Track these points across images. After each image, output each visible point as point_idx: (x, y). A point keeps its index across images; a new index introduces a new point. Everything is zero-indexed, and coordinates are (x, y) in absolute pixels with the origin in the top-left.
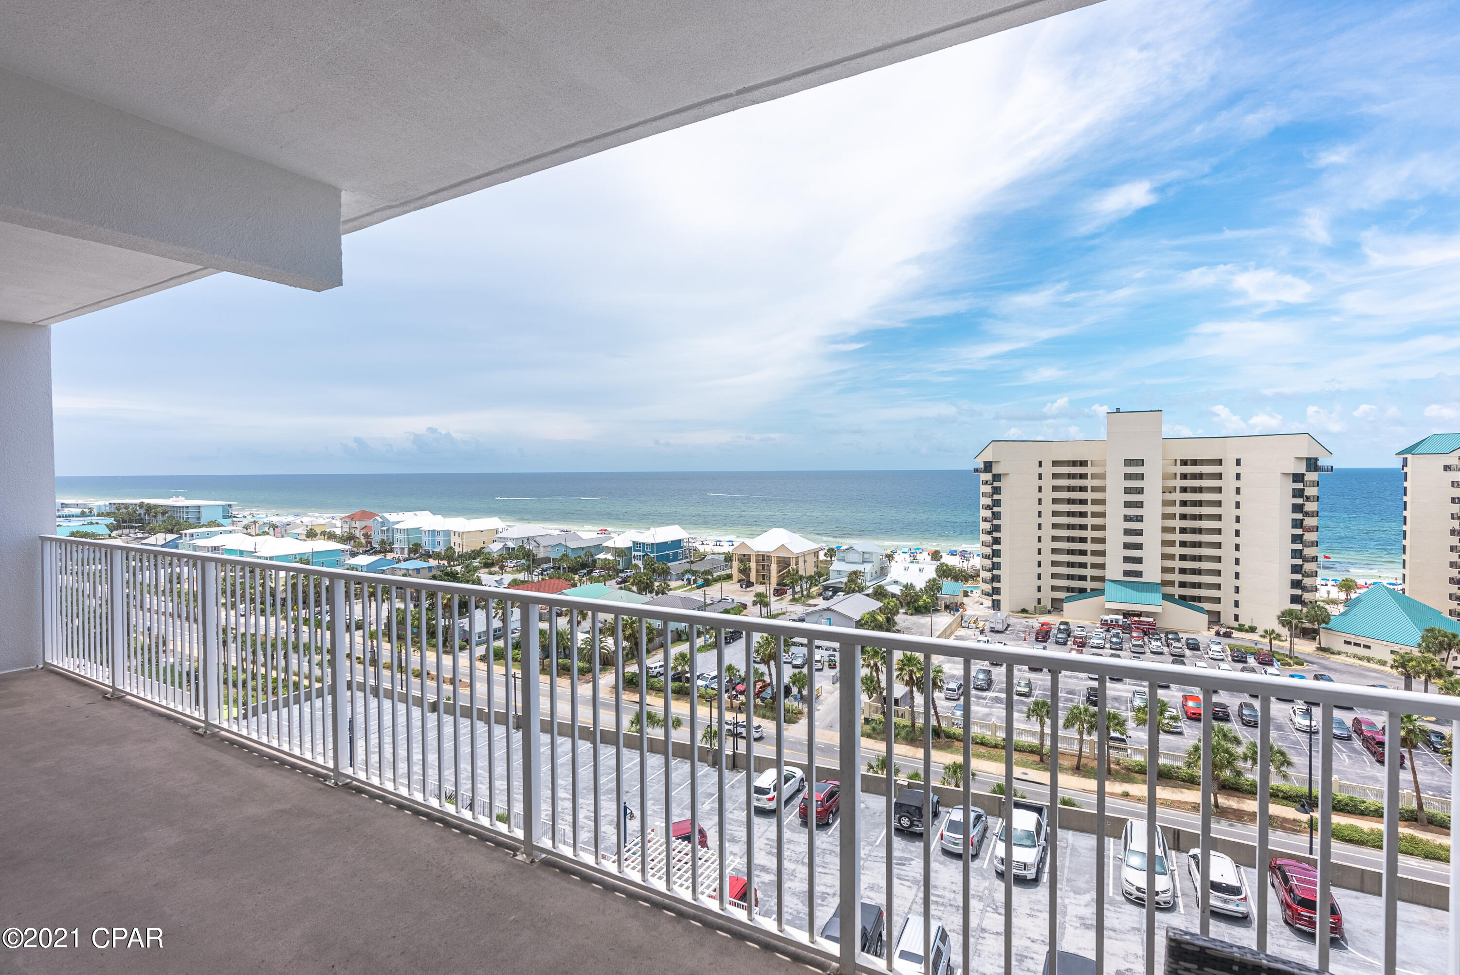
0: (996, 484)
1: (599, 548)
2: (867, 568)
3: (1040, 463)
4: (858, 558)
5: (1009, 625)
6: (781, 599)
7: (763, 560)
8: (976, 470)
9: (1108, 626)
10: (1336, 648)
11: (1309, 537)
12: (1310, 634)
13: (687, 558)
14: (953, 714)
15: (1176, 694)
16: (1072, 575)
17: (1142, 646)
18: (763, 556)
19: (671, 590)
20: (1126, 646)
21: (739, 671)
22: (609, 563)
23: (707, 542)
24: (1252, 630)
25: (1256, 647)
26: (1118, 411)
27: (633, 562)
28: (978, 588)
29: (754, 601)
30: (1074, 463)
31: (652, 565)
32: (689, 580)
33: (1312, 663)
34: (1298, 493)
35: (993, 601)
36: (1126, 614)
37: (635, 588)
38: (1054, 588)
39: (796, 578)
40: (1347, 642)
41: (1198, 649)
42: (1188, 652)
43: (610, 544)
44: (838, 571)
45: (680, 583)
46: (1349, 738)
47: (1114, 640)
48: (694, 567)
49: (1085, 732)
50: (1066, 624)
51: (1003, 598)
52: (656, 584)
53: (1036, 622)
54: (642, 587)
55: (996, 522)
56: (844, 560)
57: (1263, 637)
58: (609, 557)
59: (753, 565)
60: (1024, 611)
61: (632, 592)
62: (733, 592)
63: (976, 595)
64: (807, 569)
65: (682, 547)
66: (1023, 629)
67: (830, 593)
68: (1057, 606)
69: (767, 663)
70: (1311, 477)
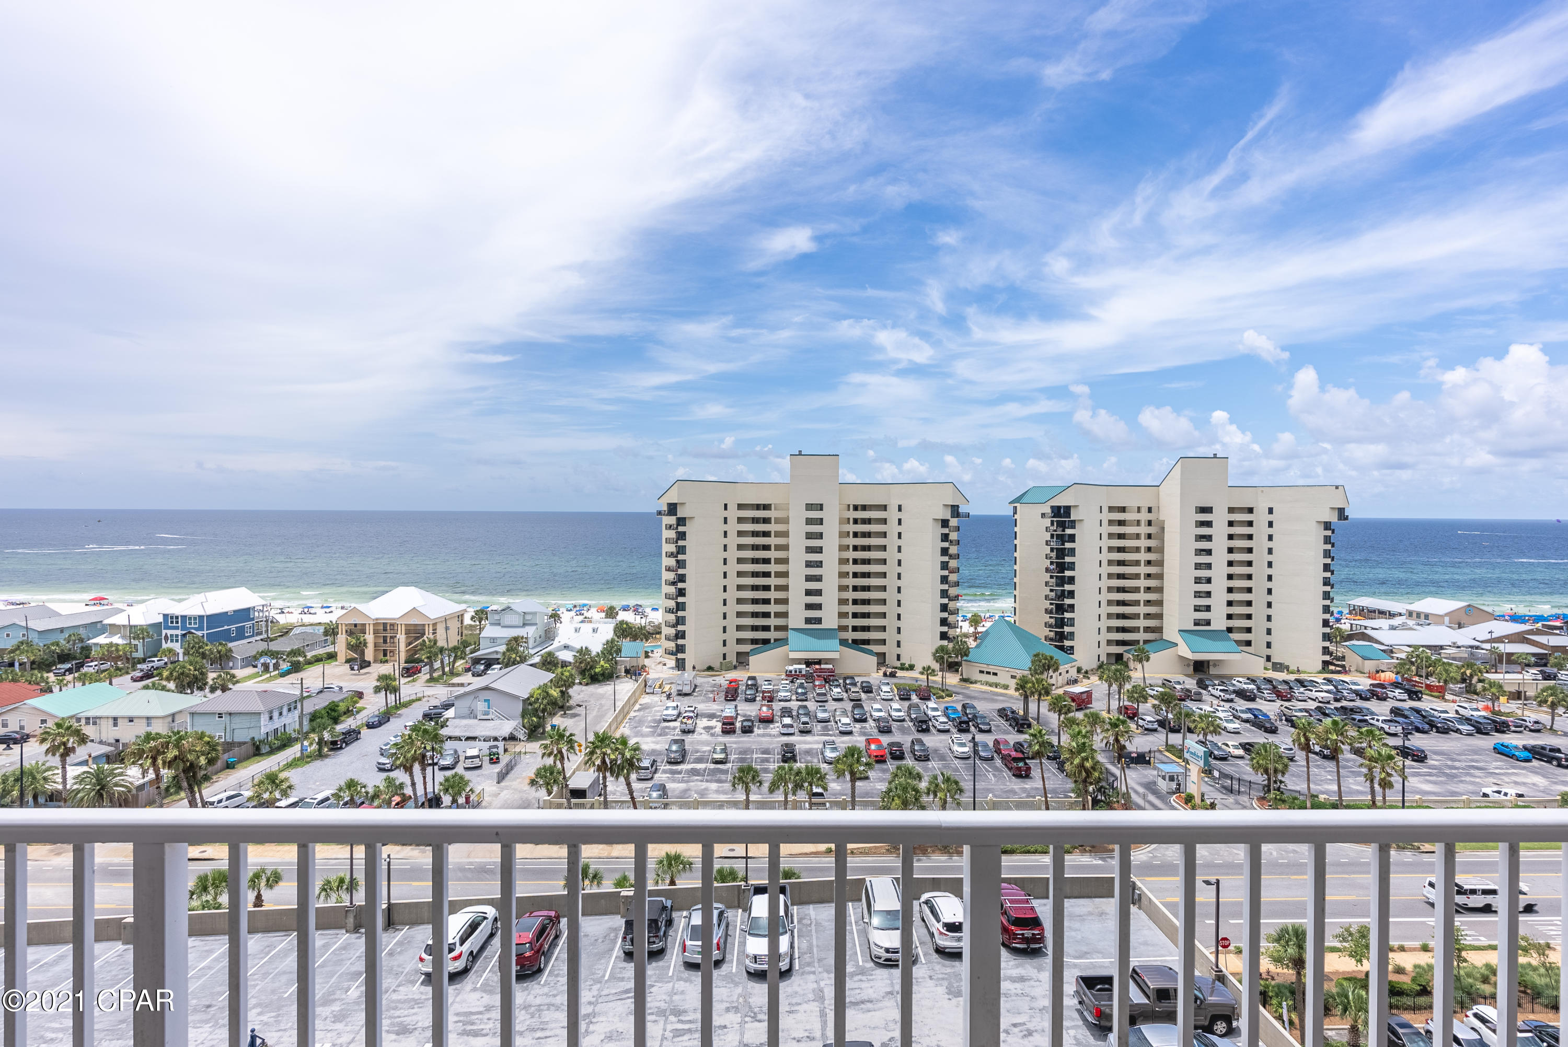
0: (681, 529)
1: (97, 627)
2: (530, 632)
3: (726, 505)
4: (517, 620)
5: (696, 686)
6: (413, 681)
7: (385, 630)
8: (659, 513)
9: (792, 677)
10: (973, 679)
11: (953, 578)
12: (953, 667)
13: (261, 633)
14: (650, 796)
15: (859, 739)
16: (757, 626)
17: (825, 694)
18: (385, 625)
19: (237, 682)
20: (810, 696)
21: (364, 787)
22: (117, 650)
23: (290, 610)
24: (911, 667)
25: (917, 684)
26: (800, 454)
27: (164, 646)
28: (660, 648)
29: (377, 687)
30: (758, 507)
31: (200, 648)
32: (266, 667)
33: (958, 694)
34: (945, 538)
35: (677, 660)
36: (808, 663)
37: (171, 685)
38: (739, 641)
39: (435, 651)
40: (982, 672)
41: (871, 692)
42: (863, 696)
43: (119, 620)
44: (491, 638)
45: (250, 671)
46: (992, 759)
47: (800, 691)
48: (274, 646)
49: (791, 792)
50: (753, 678)
51: (689, 657)
52: (211, 676)
53: (723, 679)
54: (185, 683)
55: (680, 571)
56: (499, 624)
57: (922, 673)
58: (117, 640)
59: (370, 638)
60: (710, 668)
61: (168, 691)
62: (340, 677)
63: (658, 654)
64: (447, 638)
65: (253, 619)
66: (711, 689)
67: (482, 667)
68: (742, 660)
69: (409, 769)
70: (954, 522)
